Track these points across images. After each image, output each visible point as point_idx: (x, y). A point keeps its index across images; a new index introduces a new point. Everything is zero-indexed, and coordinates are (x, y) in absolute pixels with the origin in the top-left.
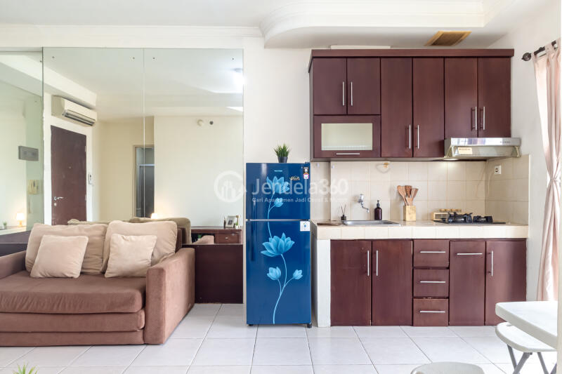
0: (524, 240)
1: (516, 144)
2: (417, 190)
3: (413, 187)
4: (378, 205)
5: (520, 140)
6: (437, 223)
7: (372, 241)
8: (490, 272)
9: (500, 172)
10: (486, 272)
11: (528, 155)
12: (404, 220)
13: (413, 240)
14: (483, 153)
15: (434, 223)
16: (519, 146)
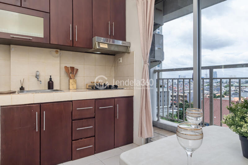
0: (132, 97)
1: (128, 45)
2: (77, 70)
3: (75, 68)
4: (51, 79)
5: (130, 43)
6: (89, 90)
7: (40, 104)
8: (117, 117)
9: (121, 61)
10: (115, 116)
11: (134, 52)
12: (69, 89)
13: (72, 101)
14: (113, 49)
15: (88, 90)
16: (130, 47)
